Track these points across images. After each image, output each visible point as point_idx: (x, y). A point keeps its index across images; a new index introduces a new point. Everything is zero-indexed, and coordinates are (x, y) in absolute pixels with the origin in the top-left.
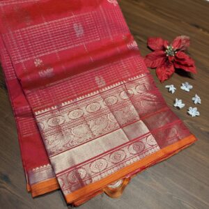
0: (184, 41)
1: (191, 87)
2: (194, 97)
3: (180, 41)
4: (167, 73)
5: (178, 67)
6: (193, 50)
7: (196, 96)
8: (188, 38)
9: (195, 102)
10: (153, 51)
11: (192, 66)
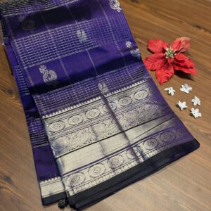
0: (184, 43)
1: (191, 89)
2: (194, 98)
3: (180, 42)
4: (167, 75)
5: (177, 69)
6: (194, 51)
7: (196, 97)
8: (188, 39)
9: (195, 104)
10: (153, 53)
11: (191, 68)
